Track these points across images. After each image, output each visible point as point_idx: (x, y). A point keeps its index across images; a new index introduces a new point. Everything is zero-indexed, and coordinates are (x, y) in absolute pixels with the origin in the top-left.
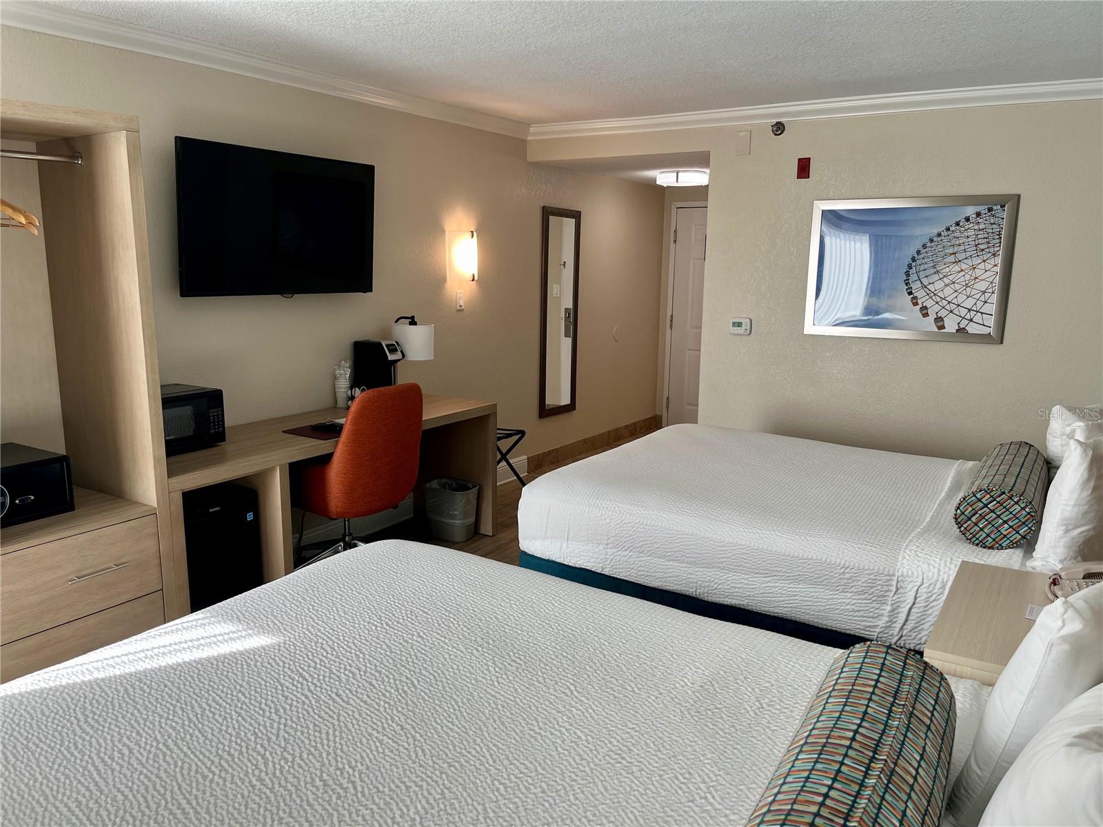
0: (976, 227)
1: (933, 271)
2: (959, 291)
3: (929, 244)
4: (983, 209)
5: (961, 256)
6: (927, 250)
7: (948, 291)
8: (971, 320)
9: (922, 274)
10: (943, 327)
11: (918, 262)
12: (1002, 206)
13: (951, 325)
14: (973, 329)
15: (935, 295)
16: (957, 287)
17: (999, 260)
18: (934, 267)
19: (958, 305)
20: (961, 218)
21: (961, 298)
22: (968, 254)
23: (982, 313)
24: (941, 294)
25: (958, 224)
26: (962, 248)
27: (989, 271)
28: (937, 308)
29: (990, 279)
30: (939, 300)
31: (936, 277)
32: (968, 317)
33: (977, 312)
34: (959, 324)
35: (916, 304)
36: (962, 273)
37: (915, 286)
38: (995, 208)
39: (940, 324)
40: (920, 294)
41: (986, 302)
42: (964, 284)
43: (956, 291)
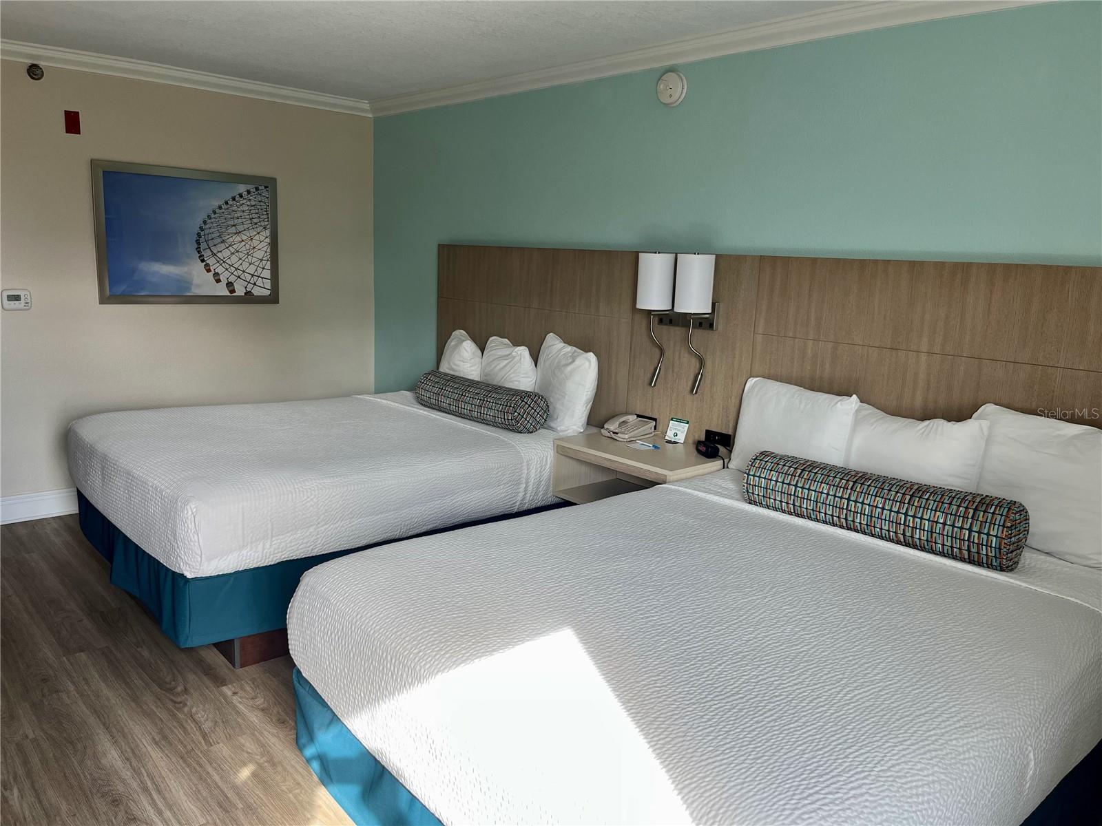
0: (248, 203)
1: (219, 240)
2: (243, 259)
3: (213, 216)
4: (251, 188)
5: (240, 228)
6: (212, 220)
7: (234, 259)
8: (255, 284)
9: (211, 243)
10: (233, 291)
11: (206, 232)
12: (265, 187)
13: (240, 291)
14: (257, 292)
15: (224, 262)
16: (241, 255)
17: (268, 233)
18: (220, 236)
19: (244, 272)
20: (235, 194)
21: (245, 265)
22: (246, 226)
23: (262, 278)
24: (228, 261)
25: (234, 199)
26: (240, 220)
27: (261, 241)
28: (227, 274)
29: (265, 249)
30: (227, 266)
31: (223, 246)
32: (252, 281)
33: (259, 277)
34: (246, 288)
35: (209, 271)
36: (243, 243)
37: (207, 254)
38: (260, 187)
39: (231, 288)
40: (211, 261)
41: (264, 268)
42: (246, 252)
43: (240, 259)
